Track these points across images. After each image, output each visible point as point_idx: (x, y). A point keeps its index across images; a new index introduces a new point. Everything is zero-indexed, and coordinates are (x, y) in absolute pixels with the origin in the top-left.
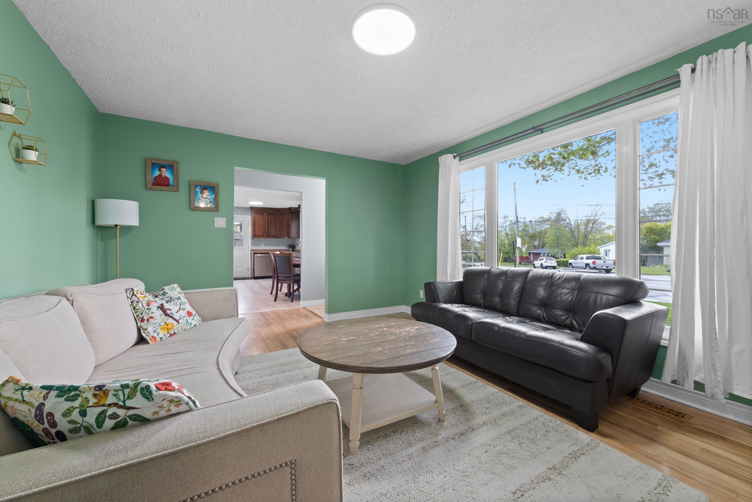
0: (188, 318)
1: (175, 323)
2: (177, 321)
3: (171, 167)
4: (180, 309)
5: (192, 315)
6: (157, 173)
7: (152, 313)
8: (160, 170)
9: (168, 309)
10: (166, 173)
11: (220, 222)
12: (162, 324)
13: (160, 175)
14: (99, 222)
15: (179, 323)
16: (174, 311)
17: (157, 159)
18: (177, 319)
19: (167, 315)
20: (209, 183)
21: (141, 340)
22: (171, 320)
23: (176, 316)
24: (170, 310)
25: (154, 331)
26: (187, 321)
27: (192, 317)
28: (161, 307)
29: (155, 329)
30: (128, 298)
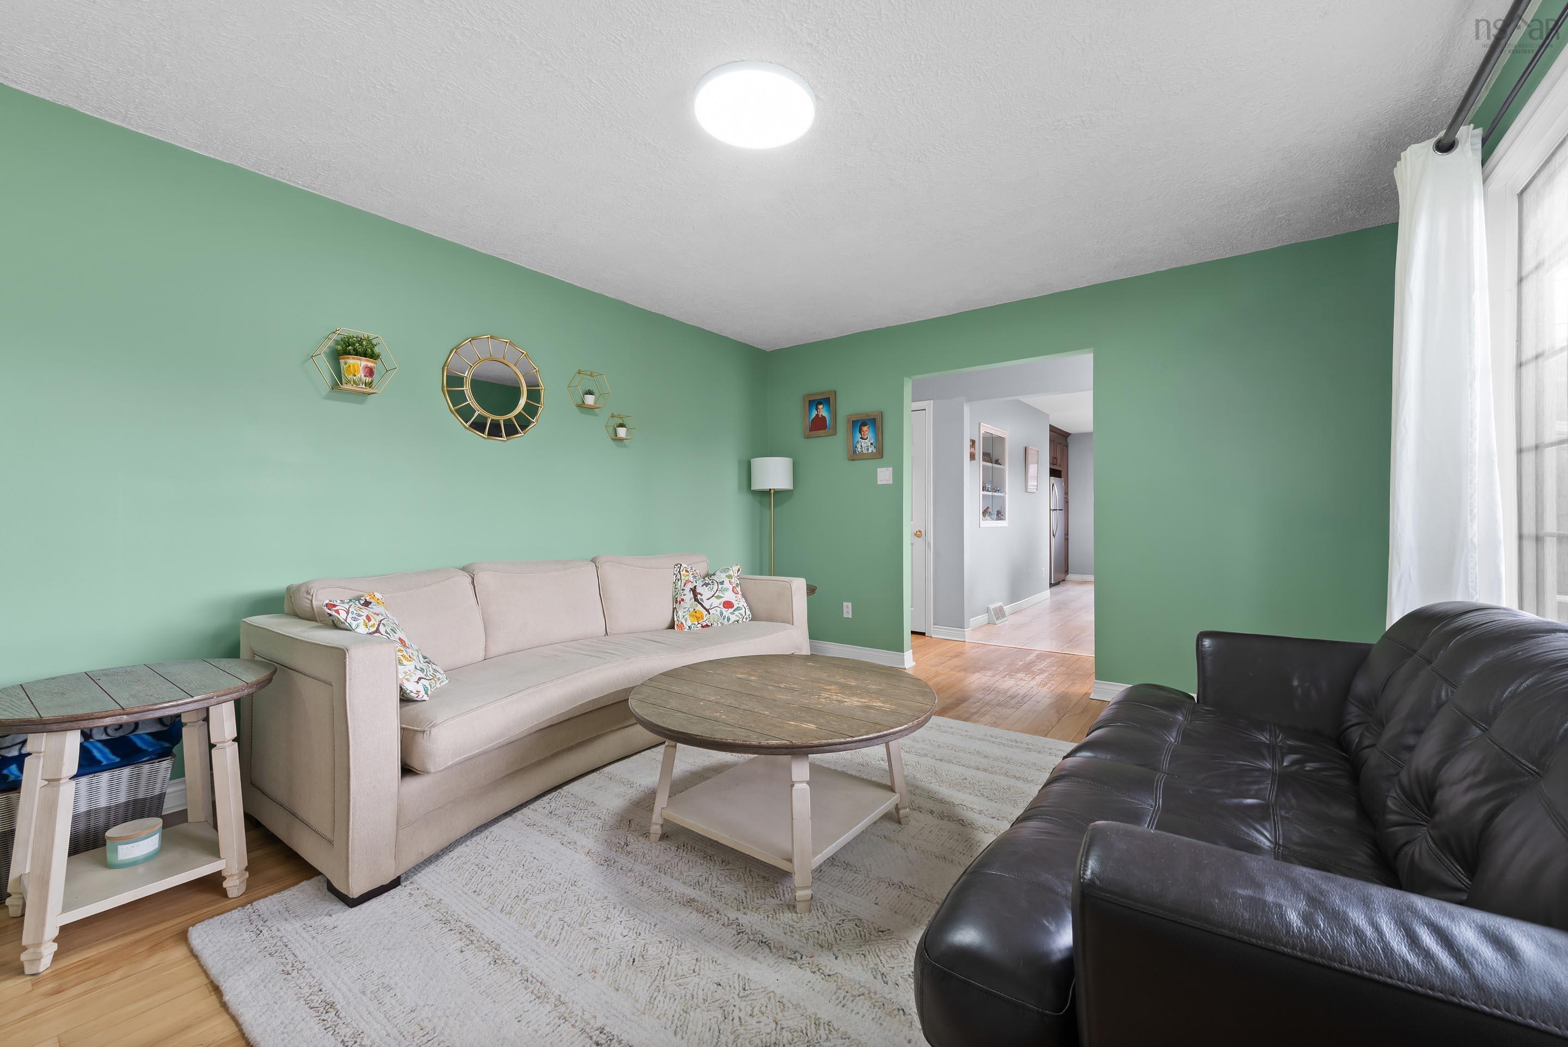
0: (724, 610)
1: (705, 612)
2: (707, 610)
3: (826, 401)
4: (713, 596)
5: (732, 608)
6: (814, 414)
7: (684, 595)
8: (817, 409)
9: (700, 594)
10: (823, 412)
11: (884, 475)
12: (692, 610)
13: (817, 415)
14: (758, 485)
15: (709, 614)
16: (704, 598)
17: (814, 394)
18: (708, 607)
19: (696, 600)
20: (867, 415)
21: (672, 626)
22: (699, 607)
23: (707, 605)
24: (701, 595)
25: (684, 617)
26: (722, 613)
27: (731, 610)
28: (694, 590)
29: (684, 614)
30: (674, 574)
